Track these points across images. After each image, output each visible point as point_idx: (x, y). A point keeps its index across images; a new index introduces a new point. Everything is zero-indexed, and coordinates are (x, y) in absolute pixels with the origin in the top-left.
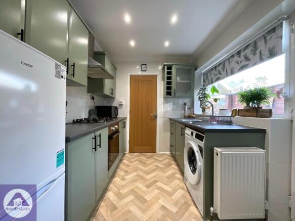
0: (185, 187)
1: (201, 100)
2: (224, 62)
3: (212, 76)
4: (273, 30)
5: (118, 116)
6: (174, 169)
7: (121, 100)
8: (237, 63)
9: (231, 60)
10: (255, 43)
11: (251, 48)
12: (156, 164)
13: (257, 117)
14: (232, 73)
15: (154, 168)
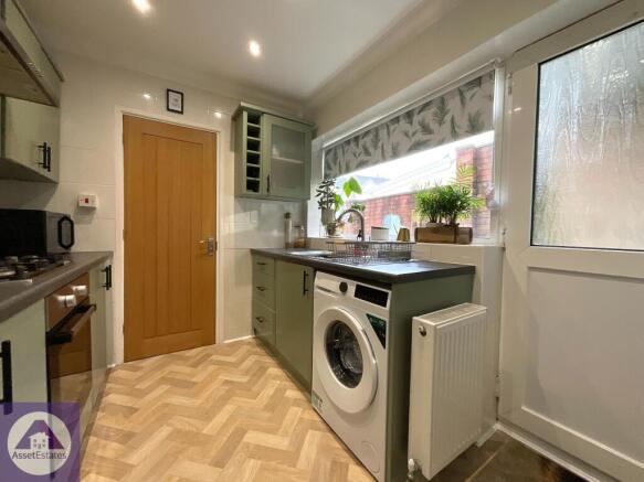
0: (318, 419)
1: (323, 208)
2: (377, 130)
3: (349, 156)
4: (478, 82)
5: (74, 249)
6: (276, 377)
7: (86, 194)
8: (406, 134)
9: (392, 128)
10: (442, 100)
11: (433, 109)
12: (223, 377)
13: (455, 242)
14: (395, 154)
15: (223, 390)
